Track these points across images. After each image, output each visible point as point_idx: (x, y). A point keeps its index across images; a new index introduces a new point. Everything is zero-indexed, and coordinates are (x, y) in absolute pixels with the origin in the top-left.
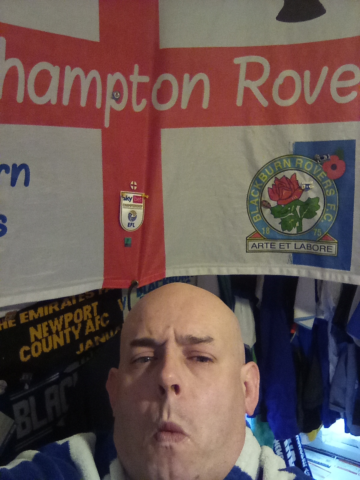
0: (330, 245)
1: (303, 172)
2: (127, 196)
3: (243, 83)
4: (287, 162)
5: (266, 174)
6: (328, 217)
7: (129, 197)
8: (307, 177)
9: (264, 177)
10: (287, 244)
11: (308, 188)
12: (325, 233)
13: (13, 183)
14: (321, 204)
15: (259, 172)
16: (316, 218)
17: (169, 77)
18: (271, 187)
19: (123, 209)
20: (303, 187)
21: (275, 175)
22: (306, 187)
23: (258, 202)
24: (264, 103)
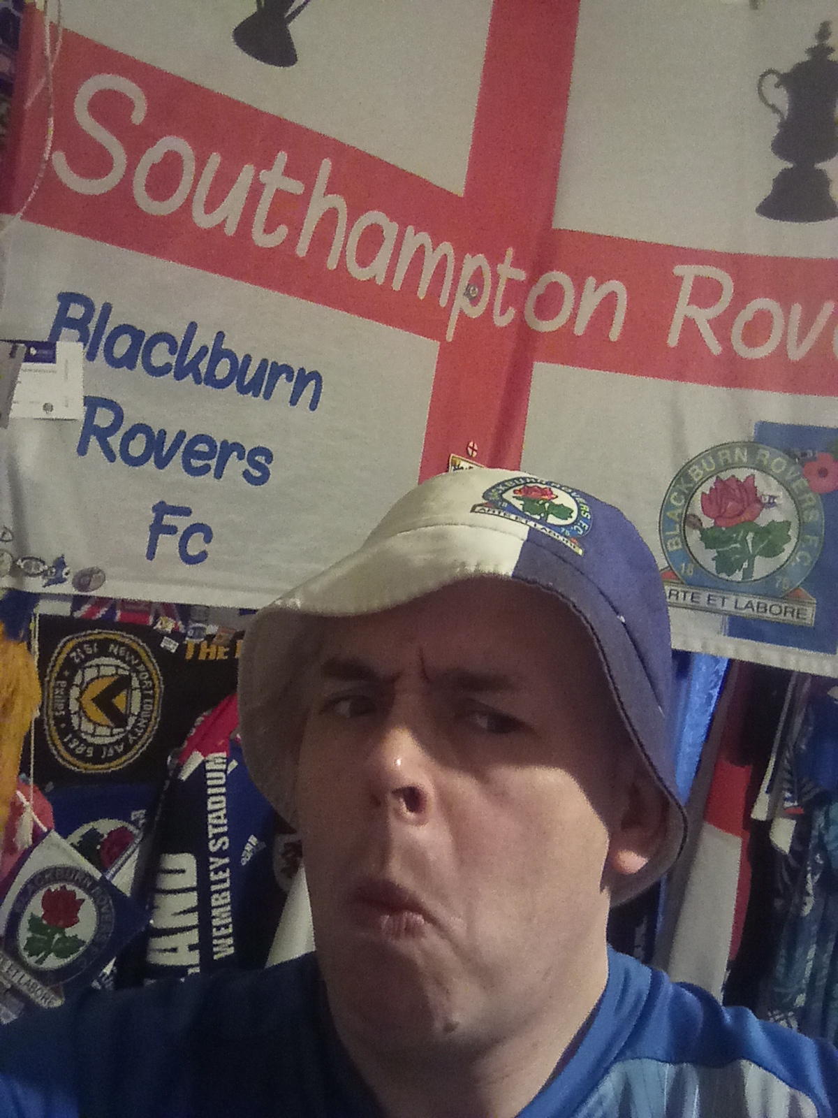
0: (801, 607)
1: (769, 474)
2: (459, 464)
3: (684, 309)
4: (740, 453)
5: (702, 468)
6: (803, 559)
8: (774, 483)
9: (696, 473)
10: (721, 599)
11: (774, 502)
12: (796, 586)
13: (294, 401)
14: (793, 533)
15: (689, 465)
16: (784, 556)
17: (561, 278)
18: (708, 492)
20: (765, 500)
21: (717, 473)
22: (769, 500)
23: (680, 516)
24: (715, 348)
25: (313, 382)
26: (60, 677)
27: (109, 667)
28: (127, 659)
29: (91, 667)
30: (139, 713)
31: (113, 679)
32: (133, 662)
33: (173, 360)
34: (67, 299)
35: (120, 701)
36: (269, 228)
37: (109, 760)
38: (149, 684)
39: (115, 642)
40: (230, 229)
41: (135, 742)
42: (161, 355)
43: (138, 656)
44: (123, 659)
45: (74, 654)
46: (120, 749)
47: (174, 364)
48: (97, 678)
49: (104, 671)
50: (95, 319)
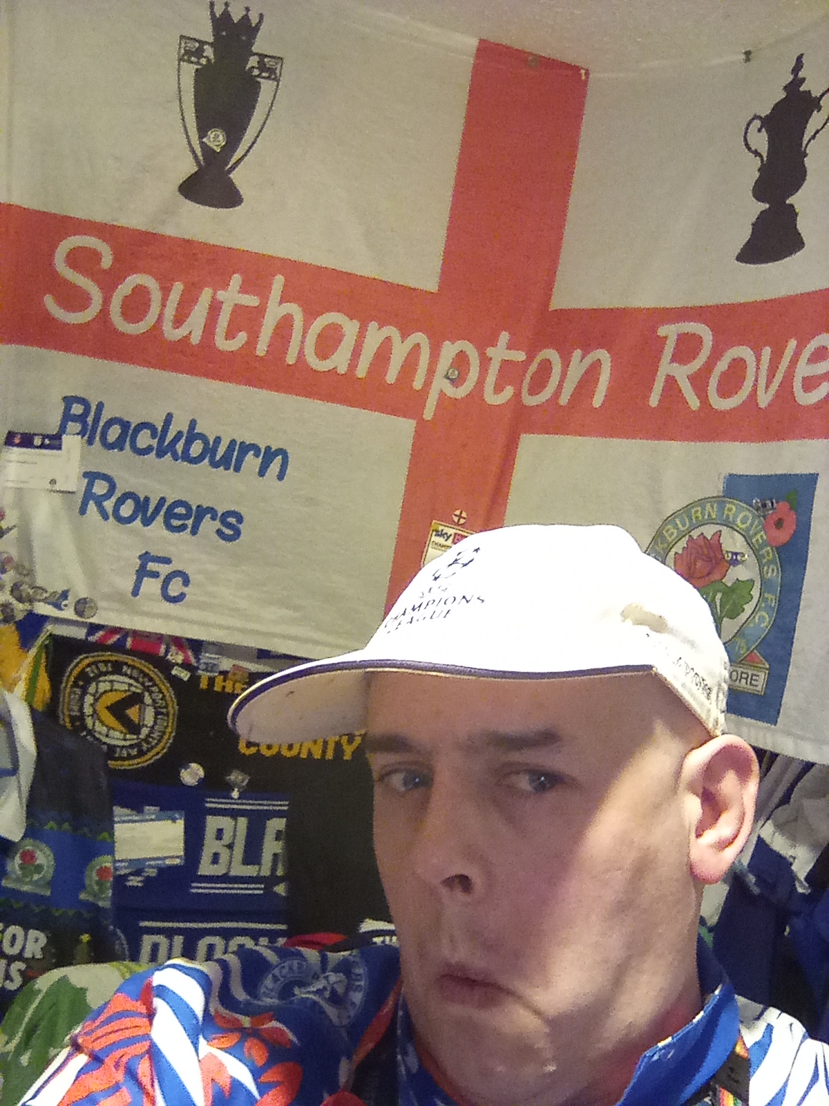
0: (755, 672)
1: (734, 529)
2: (442, 530)
3: (667, 367)
4: (711, 510)
5: (676, 527)
6: (762, 619)
7: (446, 534)
8: (738, 538)
9: (671, 533)
11: (736, 559)
12: (751, 649)
13: (262, 473)
14: (755, 593)
16: (743, 617)
17: (552, 354)
18: (680, 552)
19: (430, 549)
20: (728, 556)
21: (690, 532)
22: (733, 557)
24: (694, 403)
25: (280, 457)
26: (75, 684)
27: (122, 684)
28: (141, 680)
29: (104, 681)
30: (152, 727)
31: (124, 695)
32: (146, 684)
33: (154, 443)
34: (69, 401)
35: (133, 713)
36: (230, 335)
37: (123, 759)
38: (162, 704)
39: (126, 664)
40: (195, 339)
41: (149, 750)
42: (144, 439)
43: (151, 679)
44: (137, 680)
45: (88, 669)
46: (134, 752)
47: (155, 446)
48: (111, 690)
49: (116, 686)
50: (92, 414)
